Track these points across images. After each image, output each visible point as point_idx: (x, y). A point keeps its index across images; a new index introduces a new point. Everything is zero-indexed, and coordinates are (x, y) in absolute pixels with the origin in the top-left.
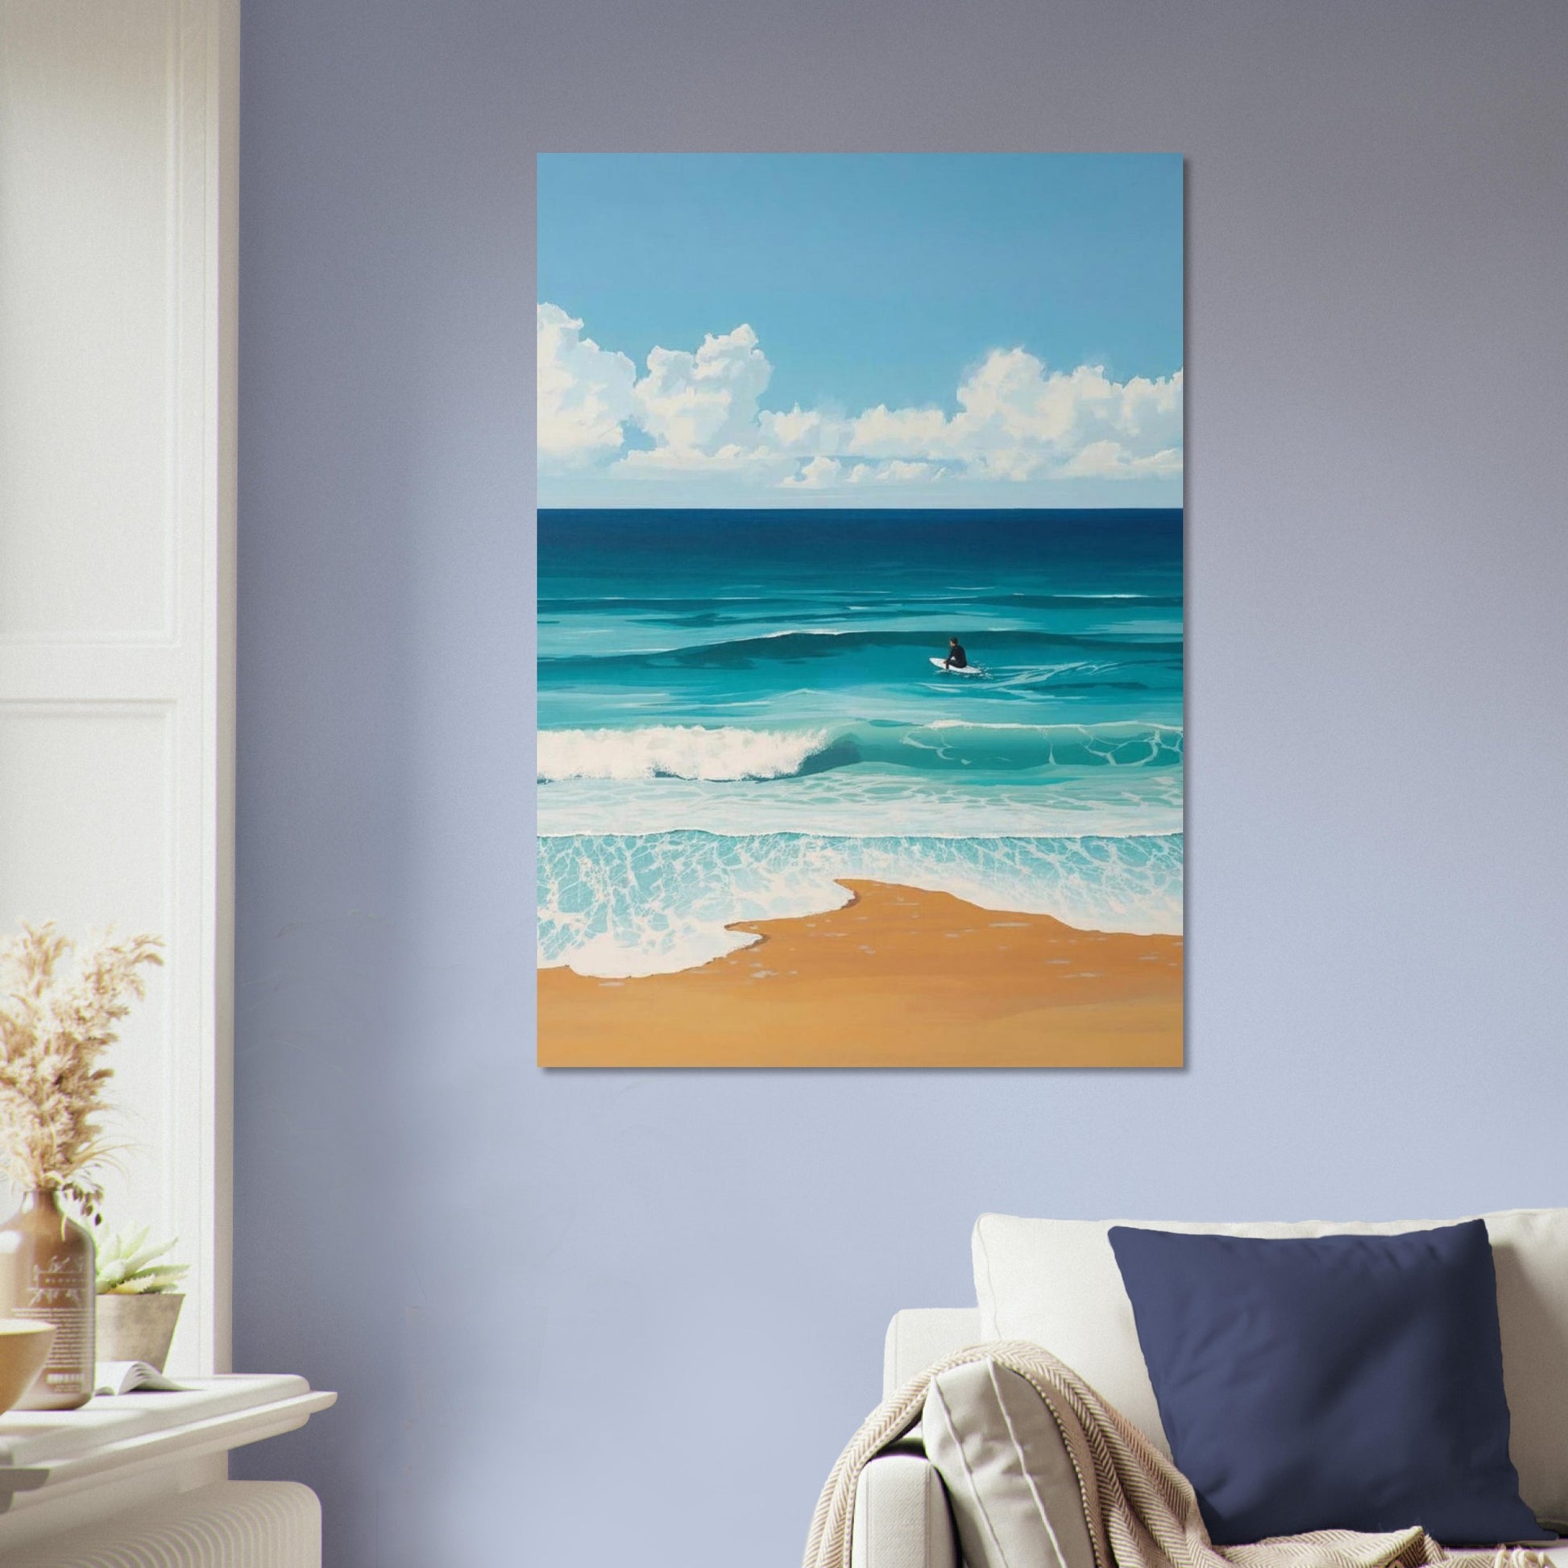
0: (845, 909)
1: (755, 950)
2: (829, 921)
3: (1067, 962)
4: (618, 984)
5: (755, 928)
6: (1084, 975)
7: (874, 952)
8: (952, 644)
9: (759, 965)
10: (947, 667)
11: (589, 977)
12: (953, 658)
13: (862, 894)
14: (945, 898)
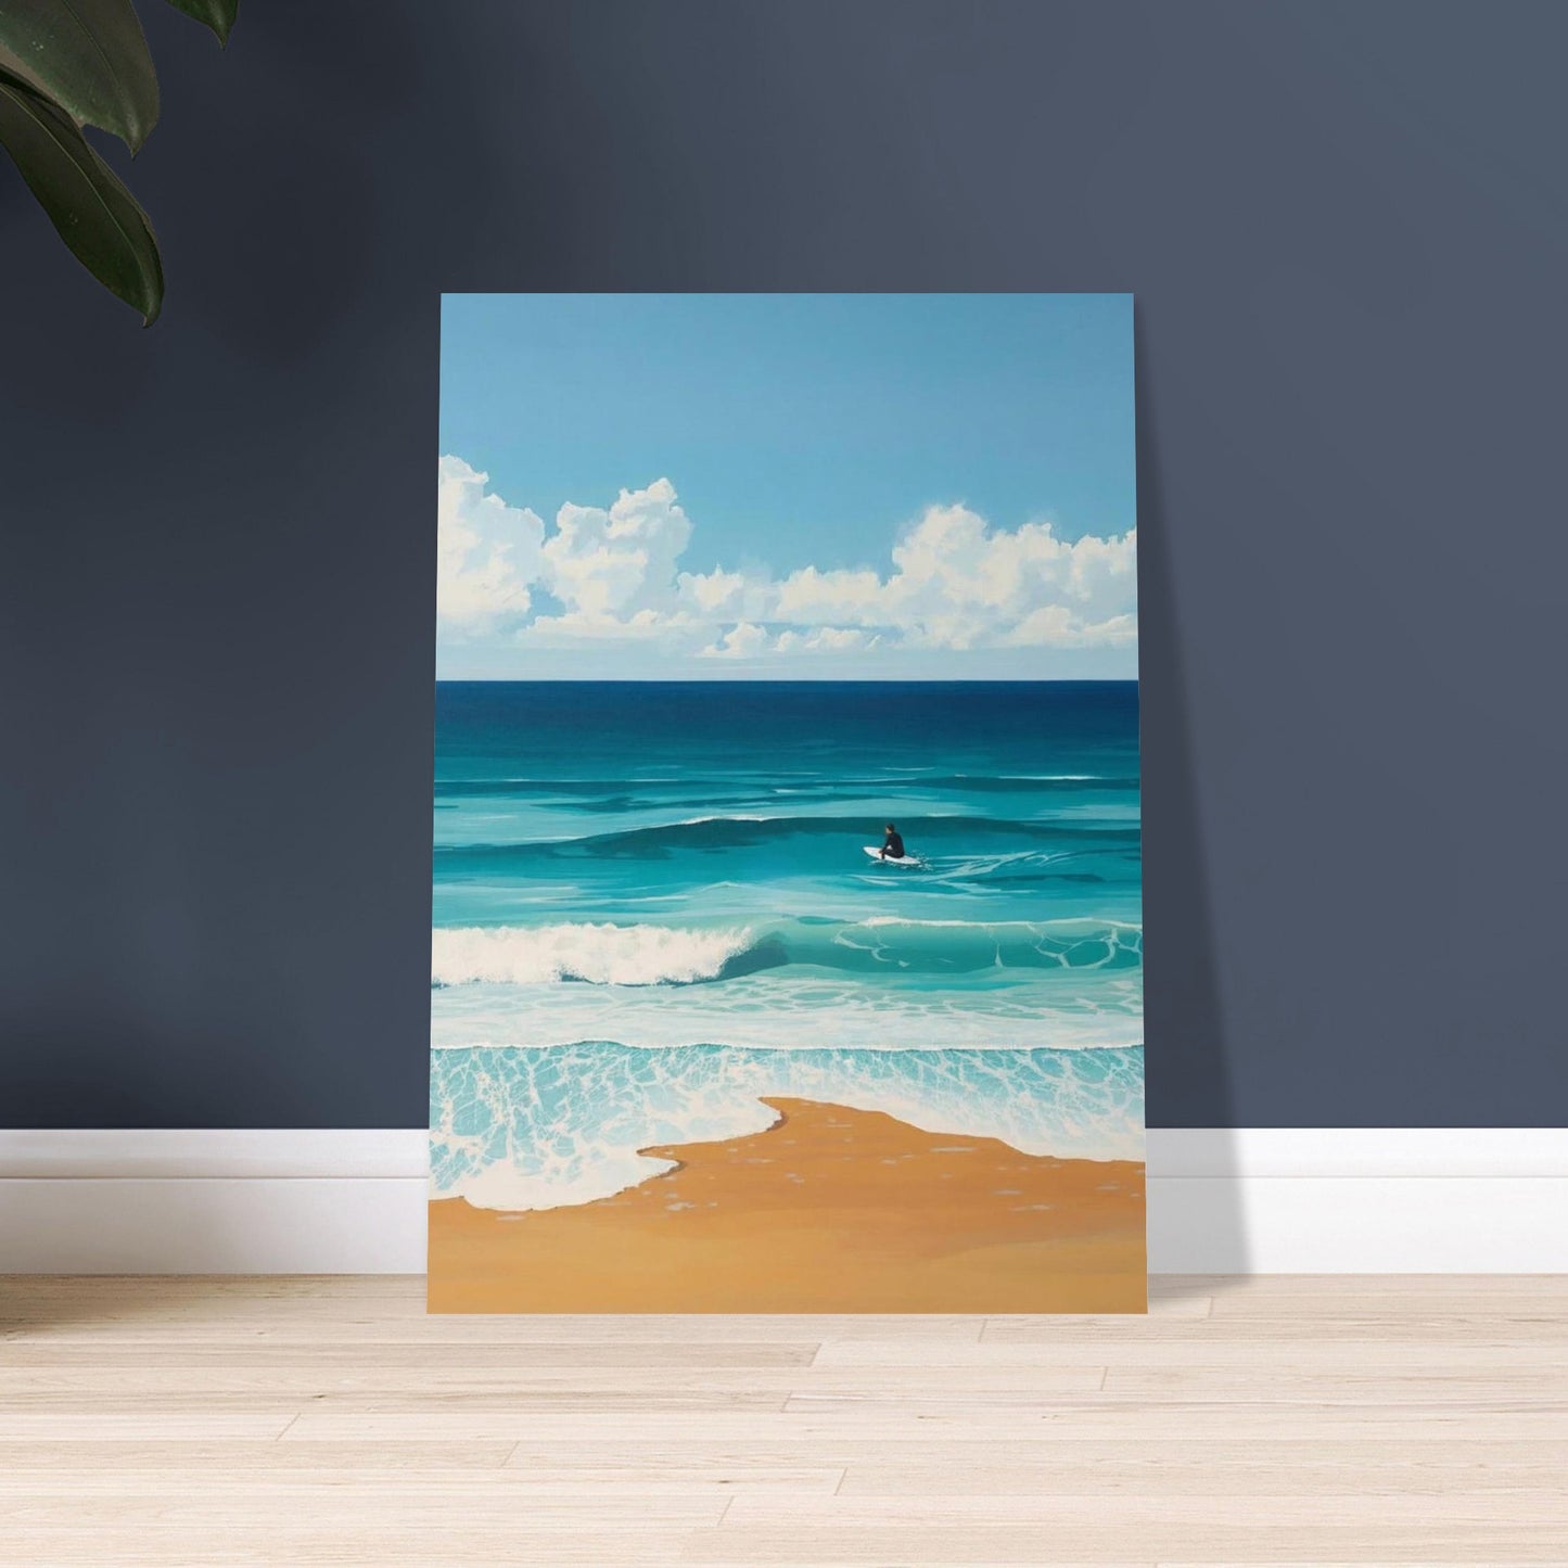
0: (771, 1132)
1: (670, 1178)
2: (752, 1145)
3: (1016, 1193)
4: (518, 1218)
5: (671, 1153)
6: (1036, 1207)
7: (803, 1181)
8: (888, 831)
9: (674, 1196)
10: (883, 857)
11: (487, 1209)
12: (889, 847)
13: (792, 1114)
14: (881, 1119)
